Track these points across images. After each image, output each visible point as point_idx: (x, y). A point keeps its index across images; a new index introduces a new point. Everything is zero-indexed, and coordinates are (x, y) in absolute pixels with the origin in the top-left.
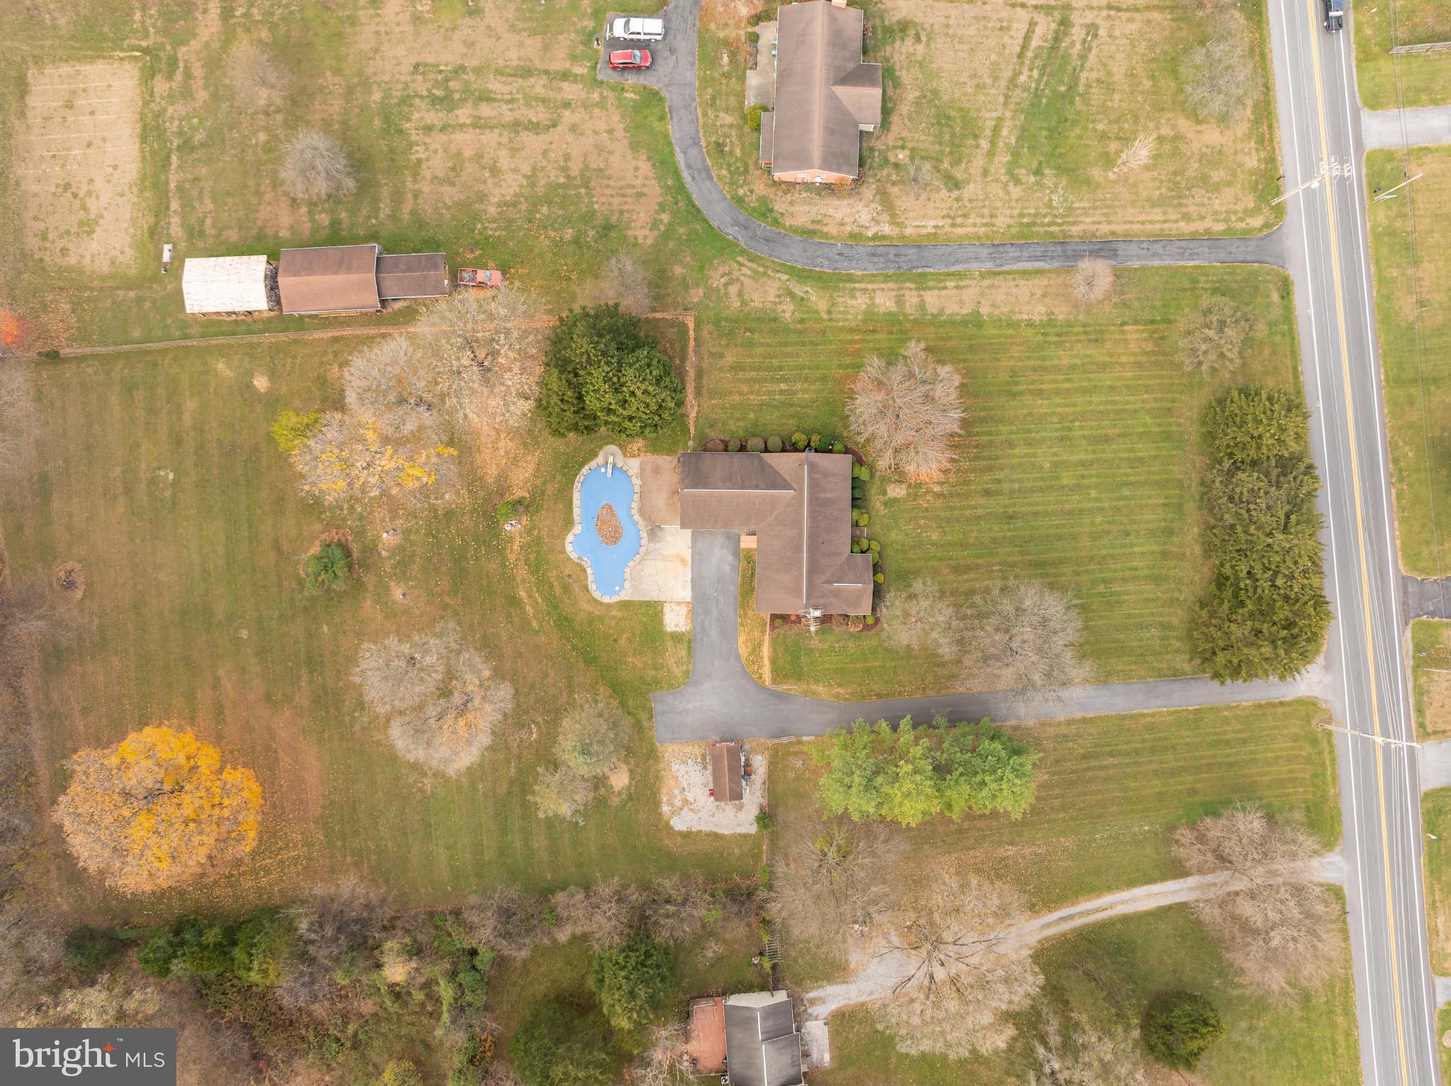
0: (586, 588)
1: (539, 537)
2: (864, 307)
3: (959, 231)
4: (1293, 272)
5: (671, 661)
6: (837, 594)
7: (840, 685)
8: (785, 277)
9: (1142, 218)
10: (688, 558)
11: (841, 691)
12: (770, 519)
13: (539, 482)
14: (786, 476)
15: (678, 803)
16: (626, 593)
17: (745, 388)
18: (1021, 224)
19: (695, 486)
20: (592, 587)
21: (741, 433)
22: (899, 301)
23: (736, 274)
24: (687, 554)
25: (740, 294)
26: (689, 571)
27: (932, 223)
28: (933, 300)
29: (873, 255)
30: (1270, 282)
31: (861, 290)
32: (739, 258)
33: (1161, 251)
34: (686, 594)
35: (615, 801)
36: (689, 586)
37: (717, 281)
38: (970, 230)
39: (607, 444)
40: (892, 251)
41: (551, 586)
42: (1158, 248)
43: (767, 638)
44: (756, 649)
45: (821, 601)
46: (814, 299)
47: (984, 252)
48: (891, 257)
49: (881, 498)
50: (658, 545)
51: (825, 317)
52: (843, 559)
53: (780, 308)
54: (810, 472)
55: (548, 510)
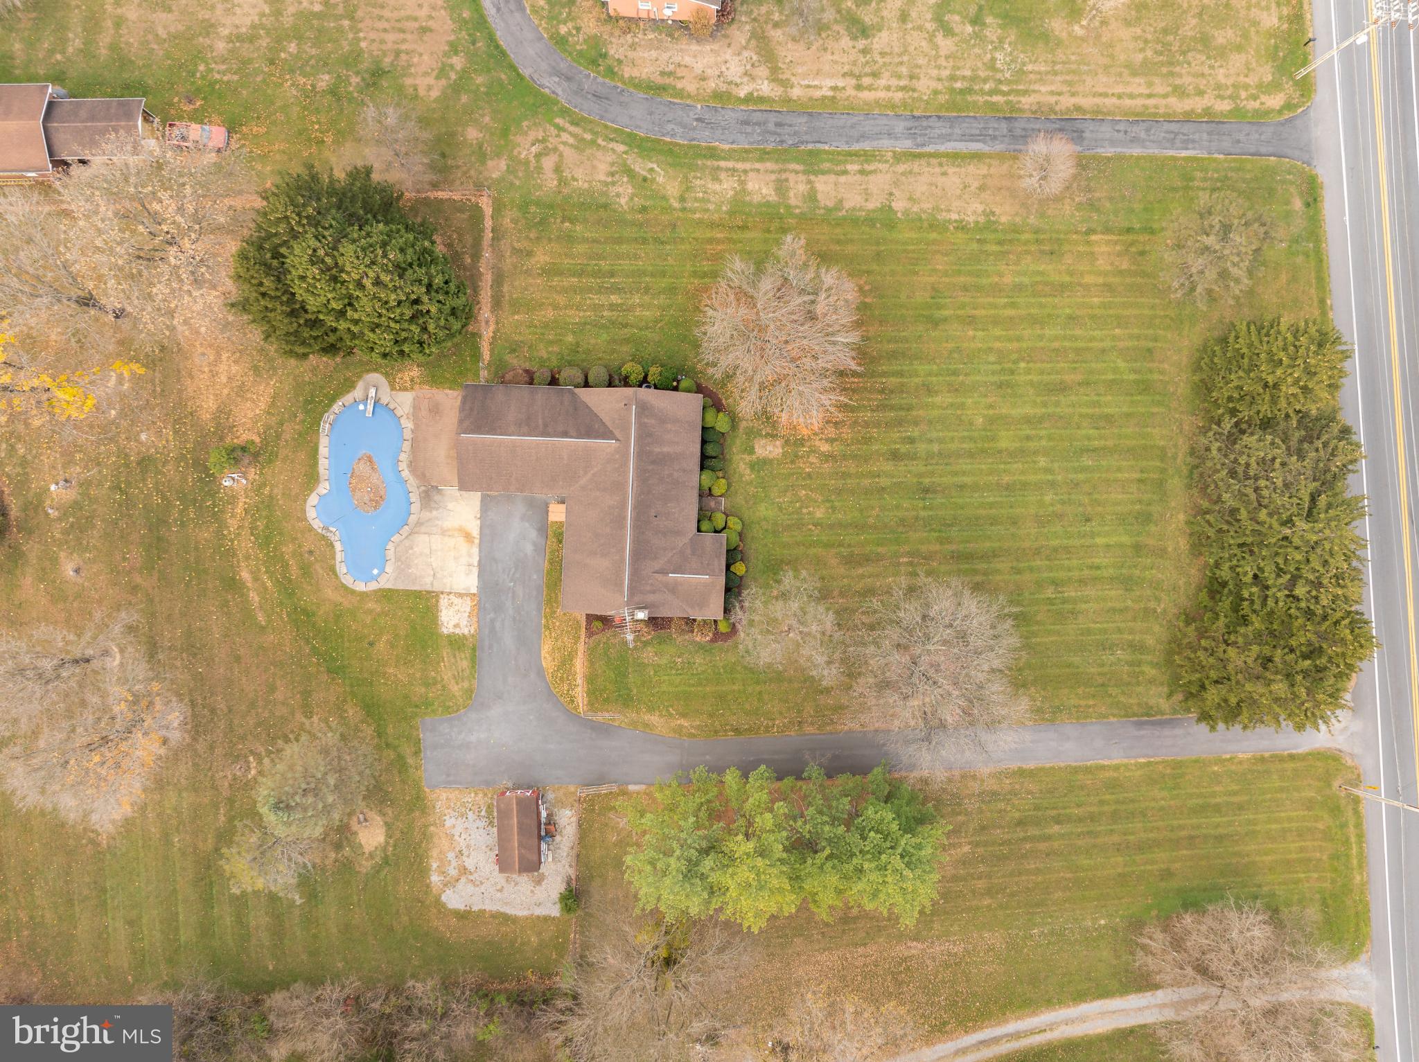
0: (333, 570)
1: (271, 496)
2: (731, 193)
3: (866, 95)
4: (1323, 172)
5: (447, 676)
6: (673, 589)
7: (684, 715)
8: (621, 148)
9: (1119, 89)
10: (475, 532)
11: (682, 722)
12: (583, 481)
13: (273, 421)
14: (606, 419)
15: (453, 872)
16: (387, 579)
17: (561, 300)
18: (952, 91)
19: (478, 429)
20: (342, 569)
21: (554, 363)
22: (781, 187)
23: (552, 142)
24: (474, 527)
25: (558, 169)
26: (475, 550)
27: (829, 83)
28: (826, 187)
29: (746, 123)
30: (1292, 183)
31: (728, 170)
32: (558, 120)
33: (1143, 135)
34: (471, 582)
35: (365, 866)
36: (475, 571)
37: (526, 149)
38: (882, 94)
39: (368, 371)
40: (773, 118)
41: (285, 566)
42: (1139, 131)
43: (581, 647)
44: (566, 662)
45: (651, 598)
46: (660, 180)
47: (900, 126)
48: (771, 126)
49: (747, 458)
50: (435, 513)
51: (676, 205)
52: (686, 540)
53: (613, 190)
54: (638, 415)
55: (285, 460)
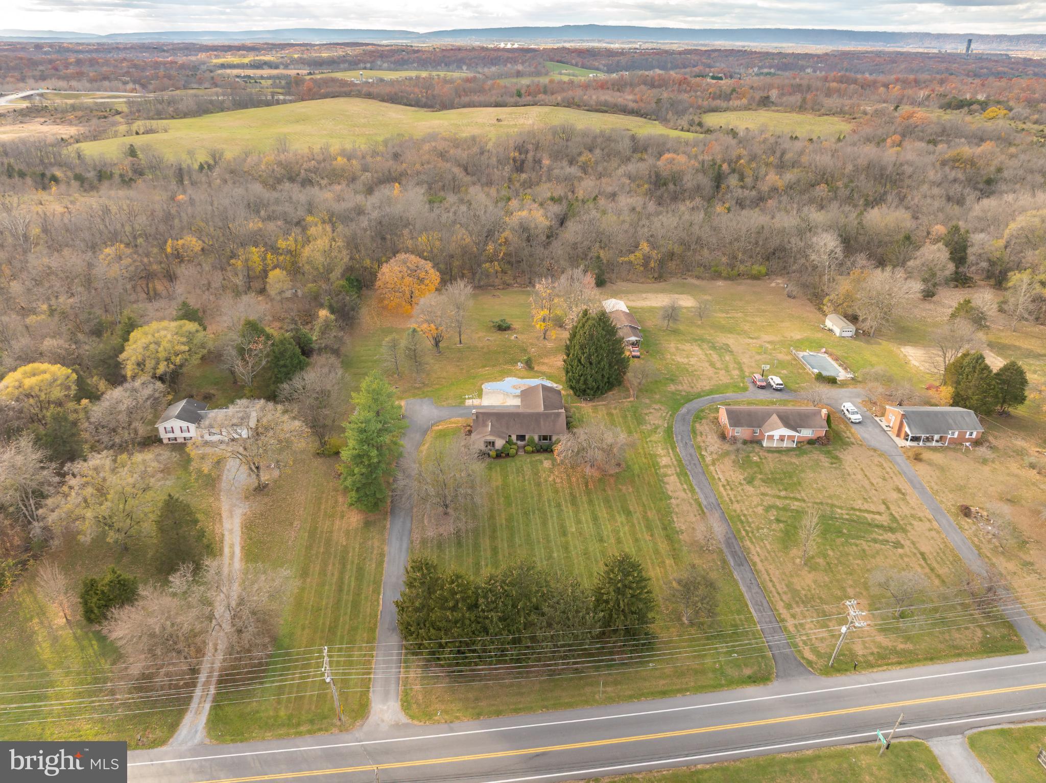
0: (490, 382)
1: (515, 372)
2: (659, 453)
3: (722, 489)
4: (775, 685)
5: (448, 402)
6: (485, 426)
8: (666, 425)
13: (543, 372)
16: (486, 390)
18: (739, 516)
23: (661, 411)
24: (507, 404)
25: (651, 413)
26: (498, 404)
27: (721, 477)
29: (691, 455)
30: (760, 667)
31: (668, 451)
32: (670, 412)
33: (754, 591)
34: (485, 404)
36: (490, 404)
37: (656, 406)
38: (724, 493)
40: (697, 462)
41: (491, 375)
46: (657, 435)
47: (713, 500)
48: (693, 462)
49: (542, 458)
50: (512, 397)
51: (648, 440)
53: (648, 425)
55: (529, 374)
